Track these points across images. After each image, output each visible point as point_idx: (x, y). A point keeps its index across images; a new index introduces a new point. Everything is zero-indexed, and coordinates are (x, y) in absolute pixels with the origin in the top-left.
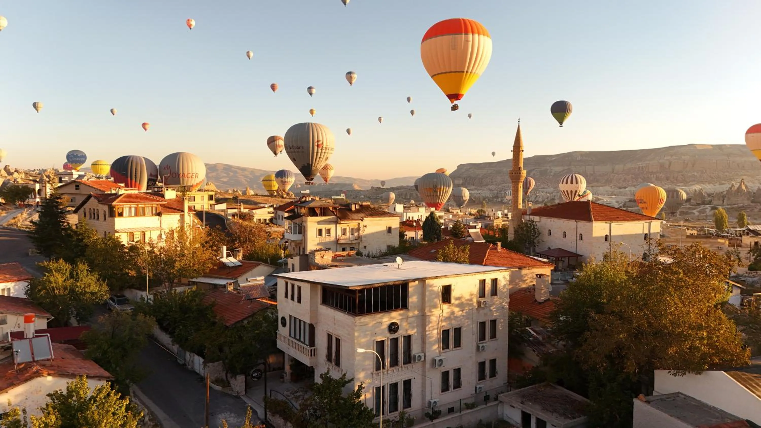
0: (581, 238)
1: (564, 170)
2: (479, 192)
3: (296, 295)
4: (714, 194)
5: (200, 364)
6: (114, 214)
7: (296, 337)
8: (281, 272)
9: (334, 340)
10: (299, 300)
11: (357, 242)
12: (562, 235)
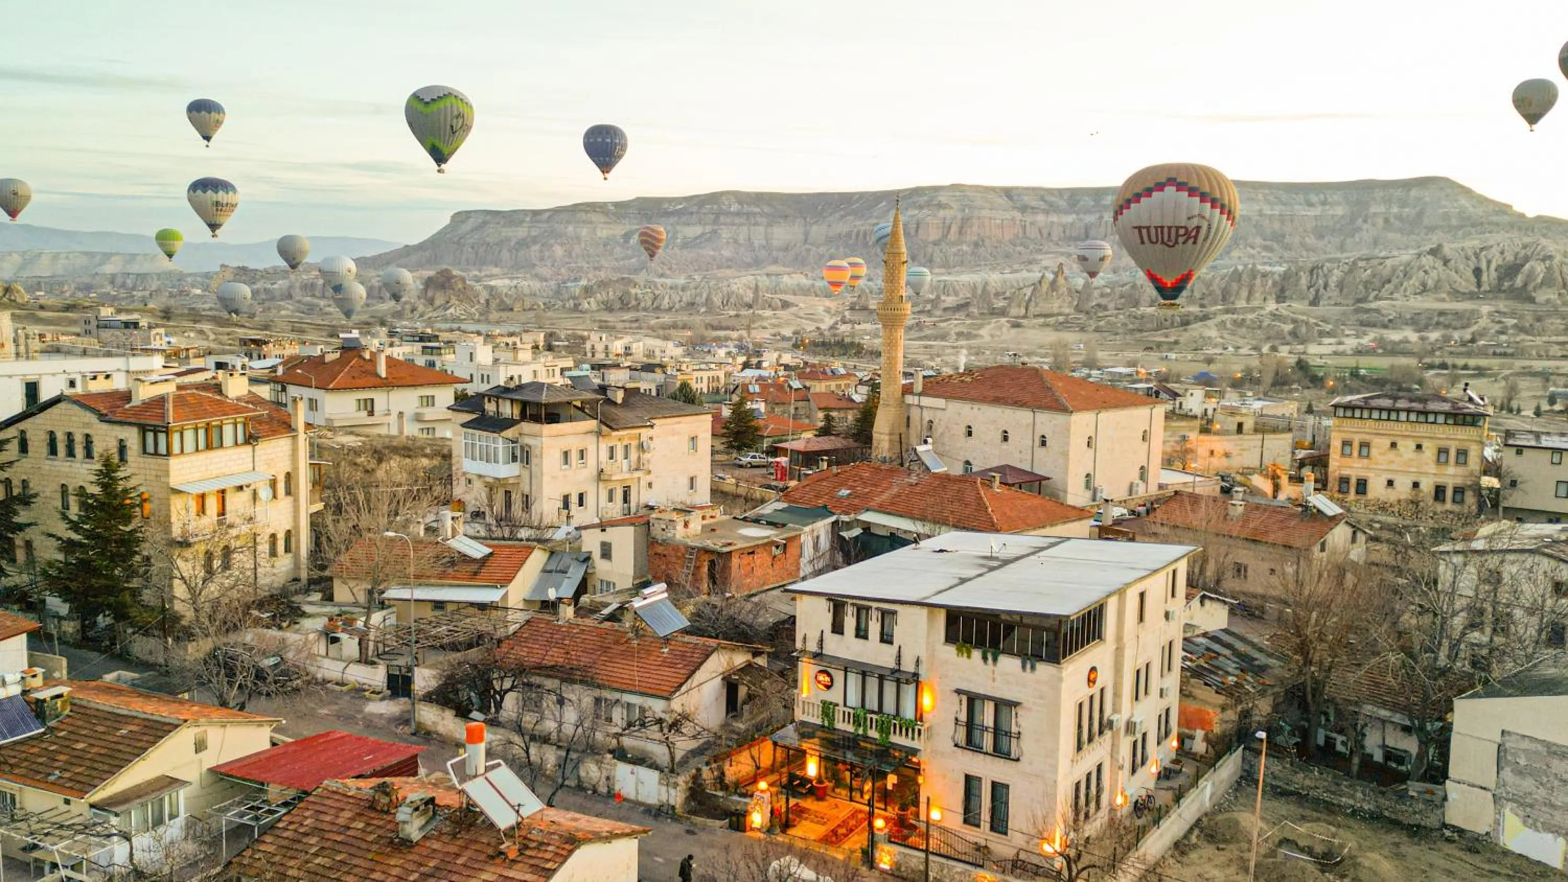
0: (1044, 443)
1: (703, 234)
2: (515, 282)
3: (874, 628)
4: (1004, 293)
5: (639, 782)
6: (162, 449)
7: (867, 706)
8: (566, 560)
9: (989, 708)
10: (886, 638)
11: (637, 474)
12: (999, 436)
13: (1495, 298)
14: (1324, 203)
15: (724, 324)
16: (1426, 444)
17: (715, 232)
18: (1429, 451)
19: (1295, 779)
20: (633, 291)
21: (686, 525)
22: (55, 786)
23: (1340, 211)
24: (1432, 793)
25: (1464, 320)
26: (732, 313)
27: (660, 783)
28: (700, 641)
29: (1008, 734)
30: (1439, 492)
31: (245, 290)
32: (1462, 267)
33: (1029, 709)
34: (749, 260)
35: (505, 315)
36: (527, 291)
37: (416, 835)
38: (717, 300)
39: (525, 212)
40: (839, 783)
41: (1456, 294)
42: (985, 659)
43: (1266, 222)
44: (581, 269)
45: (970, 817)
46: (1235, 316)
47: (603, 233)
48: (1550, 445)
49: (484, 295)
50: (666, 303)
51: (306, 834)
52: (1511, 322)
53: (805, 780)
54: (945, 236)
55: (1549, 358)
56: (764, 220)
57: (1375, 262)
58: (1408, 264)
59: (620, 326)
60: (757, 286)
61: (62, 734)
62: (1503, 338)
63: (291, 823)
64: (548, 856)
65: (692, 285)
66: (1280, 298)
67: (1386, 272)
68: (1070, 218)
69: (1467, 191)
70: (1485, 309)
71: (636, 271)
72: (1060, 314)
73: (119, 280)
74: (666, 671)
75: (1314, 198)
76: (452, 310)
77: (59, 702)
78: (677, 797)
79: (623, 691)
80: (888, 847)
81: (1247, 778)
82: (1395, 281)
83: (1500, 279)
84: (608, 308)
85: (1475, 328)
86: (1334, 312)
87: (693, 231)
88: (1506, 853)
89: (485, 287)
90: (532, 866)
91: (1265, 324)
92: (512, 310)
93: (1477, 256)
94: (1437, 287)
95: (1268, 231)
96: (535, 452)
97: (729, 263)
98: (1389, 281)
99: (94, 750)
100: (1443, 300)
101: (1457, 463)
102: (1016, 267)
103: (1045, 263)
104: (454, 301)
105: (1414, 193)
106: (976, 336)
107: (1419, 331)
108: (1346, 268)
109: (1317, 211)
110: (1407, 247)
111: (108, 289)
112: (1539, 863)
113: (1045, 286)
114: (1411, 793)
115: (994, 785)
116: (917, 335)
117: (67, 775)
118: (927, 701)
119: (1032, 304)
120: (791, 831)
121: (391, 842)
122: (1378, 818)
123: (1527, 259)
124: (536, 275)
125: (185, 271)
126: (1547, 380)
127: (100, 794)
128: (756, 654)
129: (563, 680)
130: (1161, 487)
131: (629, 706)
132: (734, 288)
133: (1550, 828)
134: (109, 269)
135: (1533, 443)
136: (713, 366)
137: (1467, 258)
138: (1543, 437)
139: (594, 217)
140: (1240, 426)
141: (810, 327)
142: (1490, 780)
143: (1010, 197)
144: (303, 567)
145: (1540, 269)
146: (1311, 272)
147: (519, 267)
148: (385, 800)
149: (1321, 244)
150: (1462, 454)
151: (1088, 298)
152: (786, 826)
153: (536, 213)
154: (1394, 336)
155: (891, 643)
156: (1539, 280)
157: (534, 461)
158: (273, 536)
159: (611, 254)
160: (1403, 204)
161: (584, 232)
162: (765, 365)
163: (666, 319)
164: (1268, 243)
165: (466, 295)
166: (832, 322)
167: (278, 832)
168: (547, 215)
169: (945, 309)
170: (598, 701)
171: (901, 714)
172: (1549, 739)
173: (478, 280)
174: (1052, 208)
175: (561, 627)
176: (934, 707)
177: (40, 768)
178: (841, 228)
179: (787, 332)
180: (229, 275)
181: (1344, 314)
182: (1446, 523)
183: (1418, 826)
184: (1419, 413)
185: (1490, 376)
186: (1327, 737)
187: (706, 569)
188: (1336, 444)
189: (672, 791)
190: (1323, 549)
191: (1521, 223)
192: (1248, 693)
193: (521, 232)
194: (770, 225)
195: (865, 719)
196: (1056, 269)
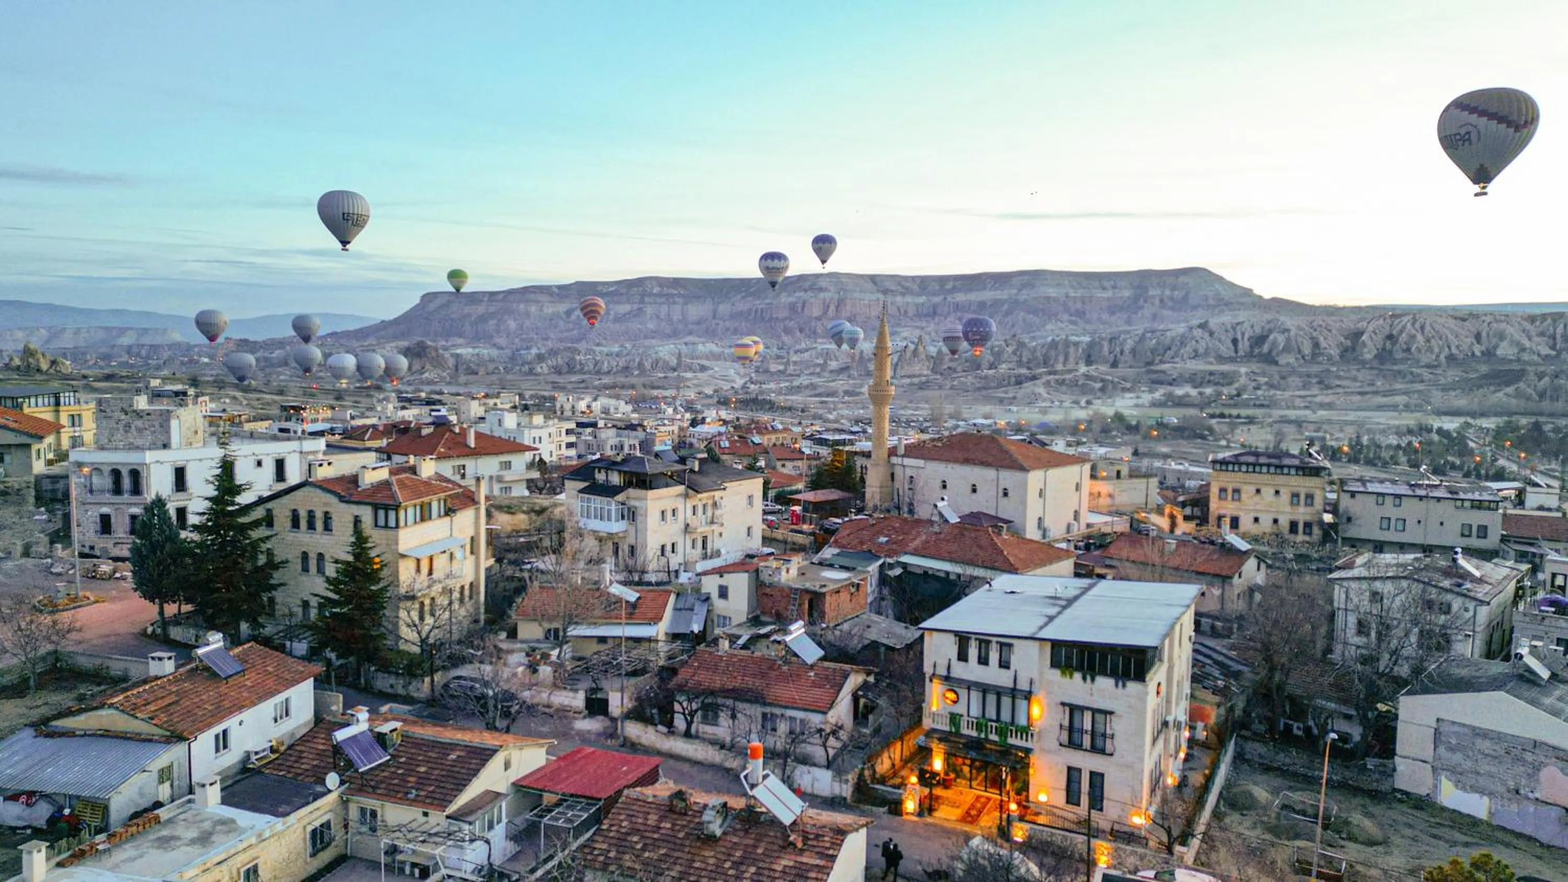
0: (1006, 494)
1: (631, 311)
2: (477, 350)
3: (994, 657)
5: (814, 780)
6: (392, 523)
7: (987, 716)
8: (691, 600)
9: (1088, 716)
10: (1004, 664)
11: (714, 527)
12: (969, 489)
13: (1249, 361)
14: (1114, 287)
15: (655, 384)
16: (1282, 490)
17: (640, 309)
18: (1285, 496)
19: (1277, 758)
20: (578, 358)
21: (788, 571)
22: (414, 802)
23: (1127, 293)
24: (1385, 766)
25: (1228, 379)
26: (661, 375)
27: (833, 780)
28: (838, 666)
29: (1104, 735)
30: (1293, 527)
31: (251, 359)
32: (1223, 338)
33: (1121, 717)
34: (668, 331)
35: (472, 378)
36: (486, 358)
37: (718, 833)
38: (647, 365)
39: (484, 293)
40: (959, 774)
41: (1221, 359)
42: (1084, 679)
43: (1070, 304)
44: (531, 340)
45: (1072, 797)
46: (1057, 377)
47: (549, 309)
48: (1376, 490)
49: (451, 362)
50: (605, 367)
51: (627, 834)
52: (1263, 380)
53: (934, 774)
54: (825, 312)
55: (1295, 408)
56: (680, 300)
57: (1158, 334)
58: (1183, 336)
59: (569, 386)
60: (680, 354)
61: (403, 760)
62: (1260, 392)
63: (611, 825)
64: (828, 845)
65: (625, 352)
66: (1089, 362)
67: (1168, 341)
68: (922, 299)
69: (1220, 279)
70: (1243, 370)
71: (579, 340)
72: (920, 376)
73: (135, 350)
74: (817, 692)
75: (1106, 284)
76: (427, 375)
77: (395, 734)
78: (846, 791)
79: (786, 707)
80: (1019, 825)
81: (1239, 758)
82: (1174, 348)
83: (1251, 347)
84: (558, 371)
85: (1236, 385)
86: (1130, 372)
87: (623, 308)
88: (1444, 809)
89: (452, 355)
90: (818, 853)
91: (1080, 383)
92: (477, 373)
93: (1234, 329)
94: (1207, 353)
95: (1073, 309)
96: (640, 512)
97: (654, 334)
98: (1170, 349)
99: (436, 772)
100: (1211, 363)
101: (1306, 504)
103: (905, 334)
104: (428, 366)
105: (1182, 279)
106: (858, 394)
107: (1196, 387)
108: (1137, 339)
109: (1109, 294)
110: (1179, 322)
111: (125, 358)
112: (1469, 815)
113: (909, 354)
114: (1369, 767)
115: (1092, 774)
116: (812, 393)
117: (422, 793)
118: (1036, 711)
119: (899, 367)
120: (936, 814)
121: (699, 838)
122: (1343, 787)
123: (1270, 331)
124: (495, 345)
125: (192, 343)
126: (1300, 426)
127: (452, 808)
128: (868, 674)
129: (735, 699)
130: (1089, 526)
131: (792, 719)
132: (661, 354)
133: (1474, 789)
134: (126, 340)
135: (1362, 489)
136: (666, 421)
137: (1227, 331)
138: (1368, 484)
139: (541, 297)
140: (1119, 472)
141: (726, 386)
142: (1428, 753)
143: (875, 283)
144: (482, 610)
145: (1281, 339)
146: (1111, 341)
147: (477, 338)
148: (682, 805)
149: (1113, 318)
150: (1310, 497)
151: (941, 363)
152: (931, 810)
153: (492, 294)
154: (1179, 392)
155: (1008, 667)
156: (1281, 347)
157: (639, 519)
158: (462, 587)
159: (555, 327)
160: (1173, 289)
161: (533, 309)
162: (708, 420)
163: (606, 380)
164: (1073, 318)
165: (438, 363)
166: (743, 381)
167: (606, 833)
168: (502, 296)
169: (832, 371)
170: (764, 715)
171: (1016, 721)
172: (1473, 724)
173: (446, 349)
174: (906, 291)
175: (721, 657)
176: (1041, 716)
177: (397, 788)
178: (742, 306)
179: (709, 391)
180: (232, 346)
181: (1138, 374)
182: (1304, 551)
183: (1376, 791)
184: (1277, 467)
185: (1258, 423)
186: (1285, 724)
187: (807, 606)
188: (1214, 491)
189: (844, 786)
190: (1240, 576)
191: (1259, 304)
192: (1235, 693)
193: (481, 309)
194: (686, 304)
195: (986, 726)
196: (916, 340)
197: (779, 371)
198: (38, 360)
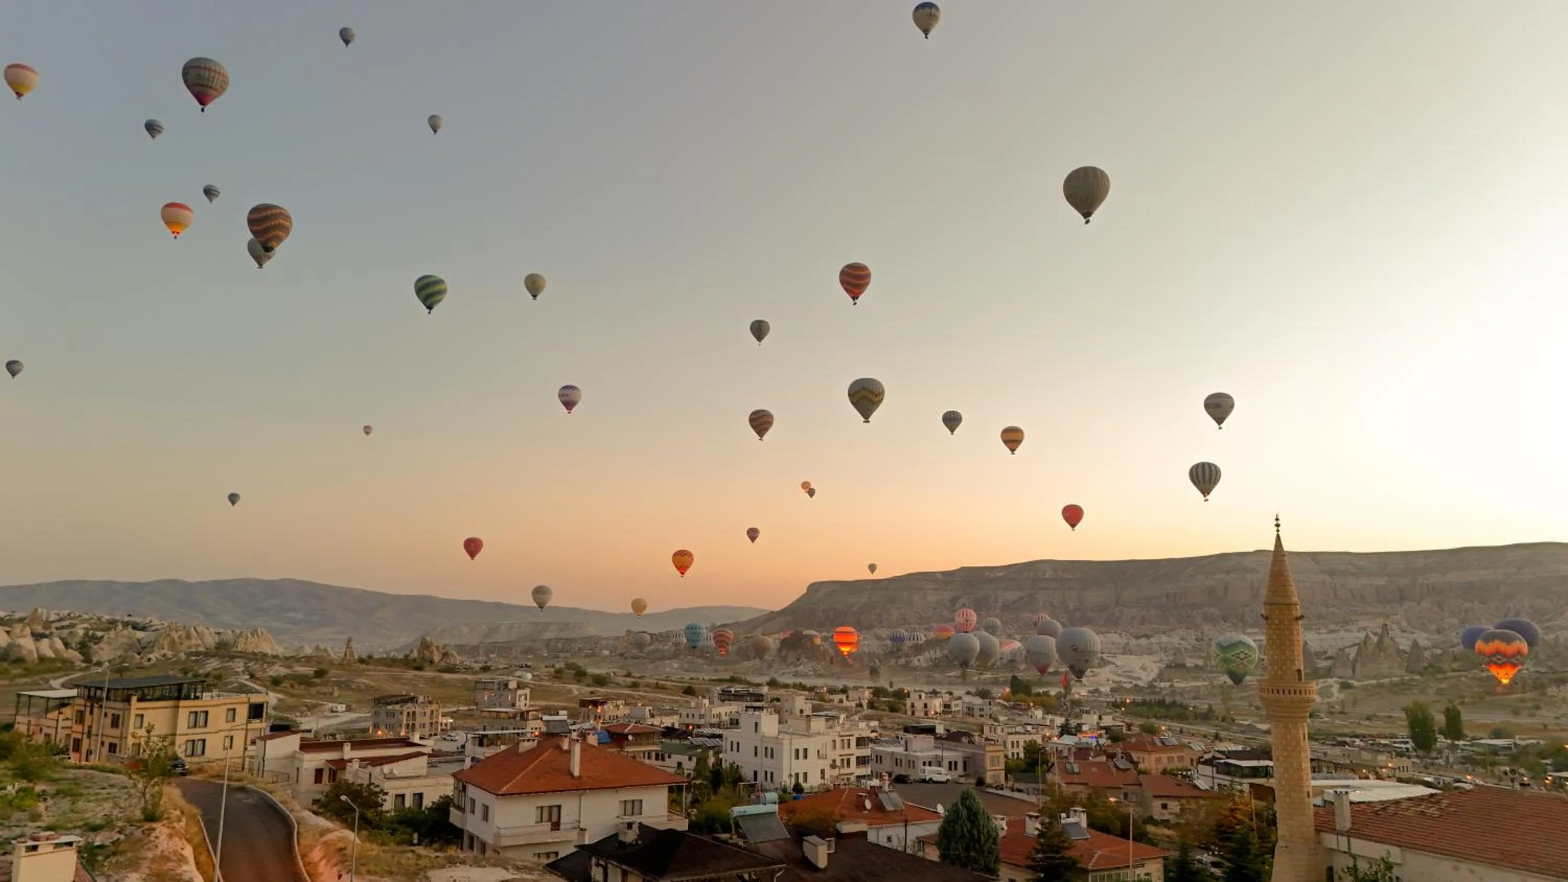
4: (1326, 653)
17: (1032, 596)
47: (932, 598)
56: (1077, 585)
68: (1382, 581)
73: (552, 644)
76: (801, 667)
87: (1012, 596)
102: (1332, 627)
103: (1362, 623)
104: (803, 658)
113: (1371, 647)
119: (1359, 664)
136: (1029, 728)
139: (926, 584)
141: (1128, 684)
151: (1419, 660)
153: (875, 582)
161: (917, 598)
162: (1085, 728)
165: (814, 654)
178: (1151, 591)
194: (1084, 589)
196: (1379, 631)
197: (1197, 666)
198: (432, 653)
